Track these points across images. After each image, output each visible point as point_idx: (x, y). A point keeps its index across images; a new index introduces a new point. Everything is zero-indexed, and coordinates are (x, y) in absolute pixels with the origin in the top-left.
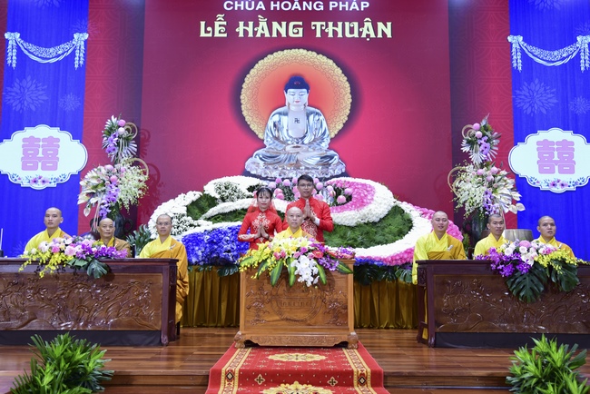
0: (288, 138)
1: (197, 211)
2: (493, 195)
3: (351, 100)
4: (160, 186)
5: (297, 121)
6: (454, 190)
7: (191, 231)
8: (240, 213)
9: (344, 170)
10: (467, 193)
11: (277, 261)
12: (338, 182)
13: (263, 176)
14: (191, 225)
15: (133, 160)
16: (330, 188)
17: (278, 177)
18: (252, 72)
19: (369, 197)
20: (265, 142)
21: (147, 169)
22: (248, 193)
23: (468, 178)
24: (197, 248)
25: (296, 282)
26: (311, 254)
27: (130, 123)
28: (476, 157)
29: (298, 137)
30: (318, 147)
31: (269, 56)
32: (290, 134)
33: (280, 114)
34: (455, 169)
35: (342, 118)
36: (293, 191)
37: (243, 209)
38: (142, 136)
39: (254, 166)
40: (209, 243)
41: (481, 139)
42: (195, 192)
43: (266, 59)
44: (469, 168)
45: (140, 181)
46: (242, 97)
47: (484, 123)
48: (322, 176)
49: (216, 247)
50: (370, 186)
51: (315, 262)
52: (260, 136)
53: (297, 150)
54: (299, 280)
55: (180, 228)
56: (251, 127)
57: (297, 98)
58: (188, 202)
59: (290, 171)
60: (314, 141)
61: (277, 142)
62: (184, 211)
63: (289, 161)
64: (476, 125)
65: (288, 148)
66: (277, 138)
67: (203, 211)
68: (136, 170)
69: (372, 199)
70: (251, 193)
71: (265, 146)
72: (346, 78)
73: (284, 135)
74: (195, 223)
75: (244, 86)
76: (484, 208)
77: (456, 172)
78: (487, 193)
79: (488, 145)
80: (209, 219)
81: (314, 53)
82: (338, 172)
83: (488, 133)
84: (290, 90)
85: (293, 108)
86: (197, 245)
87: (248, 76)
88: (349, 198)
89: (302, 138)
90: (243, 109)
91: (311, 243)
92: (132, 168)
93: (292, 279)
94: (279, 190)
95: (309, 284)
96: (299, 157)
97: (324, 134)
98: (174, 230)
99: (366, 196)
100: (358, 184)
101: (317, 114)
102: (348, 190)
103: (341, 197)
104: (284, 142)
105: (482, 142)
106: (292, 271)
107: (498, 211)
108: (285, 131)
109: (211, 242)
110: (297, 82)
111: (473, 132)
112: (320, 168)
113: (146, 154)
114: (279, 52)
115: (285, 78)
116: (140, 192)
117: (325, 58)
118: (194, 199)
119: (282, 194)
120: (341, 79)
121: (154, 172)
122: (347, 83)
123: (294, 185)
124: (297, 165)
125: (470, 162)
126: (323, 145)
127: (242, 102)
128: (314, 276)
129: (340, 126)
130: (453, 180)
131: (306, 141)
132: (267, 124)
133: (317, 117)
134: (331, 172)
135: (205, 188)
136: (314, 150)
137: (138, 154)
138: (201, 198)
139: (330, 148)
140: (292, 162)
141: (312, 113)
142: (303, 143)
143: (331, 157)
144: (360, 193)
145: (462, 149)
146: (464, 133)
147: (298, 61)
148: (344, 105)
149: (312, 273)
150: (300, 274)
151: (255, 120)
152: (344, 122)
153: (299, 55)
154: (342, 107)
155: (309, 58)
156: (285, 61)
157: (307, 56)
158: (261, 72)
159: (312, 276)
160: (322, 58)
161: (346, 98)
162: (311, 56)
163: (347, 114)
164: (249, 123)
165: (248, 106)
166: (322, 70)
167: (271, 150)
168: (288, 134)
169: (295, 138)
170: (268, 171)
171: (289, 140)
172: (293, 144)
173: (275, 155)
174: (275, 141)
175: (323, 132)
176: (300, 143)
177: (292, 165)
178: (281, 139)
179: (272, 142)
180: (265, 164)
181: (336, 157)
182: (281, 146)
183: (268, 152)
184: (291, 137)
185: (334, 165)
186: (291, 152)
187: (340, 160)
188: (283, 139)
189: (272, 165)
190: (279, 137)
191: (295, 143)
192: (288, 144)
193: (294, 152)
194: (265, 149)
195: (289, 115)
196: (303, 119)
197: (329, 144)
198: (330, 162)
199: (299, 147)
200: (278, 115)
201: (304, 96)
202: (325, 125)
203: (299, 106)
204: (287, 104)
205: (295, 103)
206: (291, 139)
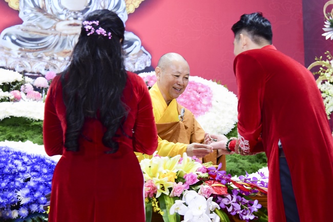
0: (60, 10)
9: (149, 64)
19: (205, 101)
20: (21, 15)
22: (2, 94)
29: (76, 9)
34: (315, 64)
39: (1, 53)
50: (203, 86)
52: (13, 4)
53: (75, 30)
61: (41, 15)
63: (62, 46)
65: (61, 26)
66: (42, 10)
69: (210, 105)
73: (53, 5)
77: (316, 68)
82: (140, 65)
89: (83, 12)
97: (118, 6)
99: (199, 100)
104: (53, 17)
134: (129, 66)
140: (66, 49)
143: (130, 43)
144: (189, 96)
145: (323, 35)
146: (326, 13)
167: (31, 28)
168: (60, 4)
169: (71, 11)
170: (26, 62)
171: (62, 14)
172: (68, 20)
173: (37, 36)
174: (39, 14)
175: (116, 4)
176: (79, 19)
177: (66, 53)
178: (49, 12)
179: (32, 15)
180: (21, 50)
181: (138, 43)
182: (47, 23)
183: (27, 31)
184: (65, 9)
185: (133, 55)
186: (65, 32)
187: (143, 48)
188: (52, 11)
189: (34, 52)
190: (44, 7)
191: (72, 18)
192: (61, 20)
193: (70, 32)
194: (21, 26)
197: (126, 23)
198: (128, 50)
199: (78, 25)
206: (65, 12)
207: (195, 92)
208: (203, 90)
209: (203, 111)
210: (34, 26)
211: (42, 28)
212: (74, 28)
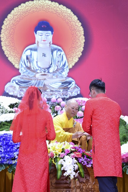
0: (38, 68)
3: (84, 41)
5: (44, 55)
8: (4, 125)
9: (79, 93)
13: (19, 96)
18: (9, 16)
20: (20, 71)
22: (10, 109)
25: (62, 176)
26: (73, 154)
29: (45, 67)
30: (60, 75)
31: (22, 5)
32: (39, 65)
33: (31, 49)
35: (78, 53)
37: (6, 122)
39: (11, 89)
43: (20, 7)
46: (1, 36)
48: (63, 97)
51: (76, 161)
52: (16, 66)
53: (44, 77)
54: (64, 174)
56: (9, 59)
57: (44, 37)
60: (57, 70)
61: (29, 71)
65: (38, 76)
66: (29, 68)
70: (12, 109)
71: (20, 74)
72: (80, 24)
73: (34, 66)
75: (3, 27)
81: (57, 4)
82: (74, 94)
84: (38, 32)
85: (41, 45)
87: (6, 19)
89: (48, 68)
90: (2, 45)
91: (72, 146)
93: (59, 173)
95: (72, 177)
96: (46, 82)
97: (64, 65)
101: (59, 50)
103: (80, 112)
104: (35, 71)
106: (59, 167)
108: (35, 63)
110: (44, 25)
112: (62, 90)
115: (35, 22)
117: (65, 7)
120: (77, 24)
122: (81, 27)
124: (44, 89)
126: (64, 73)
127: (2, 39)
128: (76, 171)
129: (77, 60)
131: (51, 70)
132: (21, 57)
133: (59, 53)
134: (69, 94)
136: (57, 77)
139: (69, 76)
140: (40, 86)
141: (55, 49)
142: (49, 72)
143: (70, 83)
147: (44, 9)
148: (79, 44)
149: (74, 168)
150: (65, 170)
151: (12, 53)
152: (79, 56)
153: (45, 5)
154: (78, 45)
155: (53, 7)
156: (34, 9)
157: (51, 6)
158: (16, 17)
159: (74, 171)
160: (63, 8)
161: (80, 38)
162: (55, 5)
163: (82, 51)
164: (7, 56)
165: (6, 43)
166: (63, 17)
167: (24, 77)
168: (37, 65)
169: (42, 68)
170: (22, 93)
171: (38, 70)
172: (41, 72)
173: (27, 81)
174: (28, 70)
175: (63, 64)
176: (46, 72)
177: (40, 88)
178: (32, 69)
179: (25, 71)
180: (20, 87)
181: (74, 83)
182: (32, 74)
183: (22, 78)
184: (40, 67)
185: (71, 88)
186: (40, 78)
187: (76, 85)
188: (34, 68)
189: (25, 88)
190: (30, 67)
191: (43, 72)
193: (42, 78)
194: (20, 76)
195: (38, 50)
196: (48, 54)
197: (68, 73)
198: (69, 86)
199: (46, 75)
200: (29, 51)
201: (49, 37)
202: (65, 59)
203: (45, 44)
204: (36, 42)
205: (42, 41)
206: (40, 69)
210: (26, 76)
211: (29, 77)
212: (44, 76)
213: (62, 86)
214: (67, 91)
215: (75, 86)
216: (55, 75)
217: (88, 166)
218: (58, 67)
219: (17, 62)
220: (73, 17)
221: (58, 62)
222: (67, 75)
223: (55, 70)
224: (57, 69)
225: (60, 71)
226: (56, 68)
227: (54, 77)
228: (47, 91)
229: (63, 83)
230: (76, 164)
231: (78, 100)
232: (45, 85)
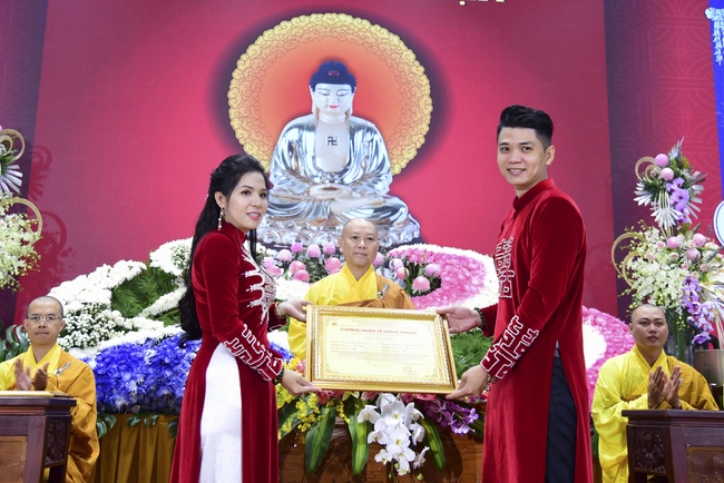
0: (315, 173)
1: (132, 300)
2: (701, 284)
3: (430, 108)
4: (65, 254)
5: (332, 141)
6: (624, 275)
7: (118, 339)
9: (417, 235)
10: (651, 280)
11: (321, 406)
12: (412, 252)
14: (118, 328)
15: (12, 202)
16: (398, 262)
17: (293, 243)
18: (252, 50)
19: (475, 281)
20: (272, 179)
21: (39, 219)
23: (651, 253)
24: (127, 376)
25: (370, 460)
27: (12, 131)
28: (664, 215)
29: (333, 170)
30: (370, 191)
31: (284, 24)
32: (319, 164)
33: (300, 127)
34: (624, 236)
35: (415, 139)
36: (327, 267)
38: (35, 160)
40: (153, 365)
41: (670, 182)
42: (131, 263)
43: (277, 28)
44: (652, 235)
45: (24, 243)
46: (230, 94)
47: (674, 154)
49: (168, 373)
50: (474, 262)
51: (416, 412)
53: (331, 194)
54: (378, 458)
55: (94, 334)
56: (247, 148)
57: (332, 99)
58: (116, 280)
59: (317, 233)
60: (363, 179)
61: (293, 179)
62: (106, 298)
63: (316, 213)
64: (661, 157)
65: (315, 191)
66: (294, 172)
67: (145, 300)
68: (17, 220)
69: (481, 285)
72: (422, 69)
73: (307, 166)
74: (128, 323)
75: (236, 74)
76: (685, 310)
77: (627, 241)
78: (688, 281)
79: (685, 192)
80: (157, 317)
81: (366, 23)
82: (406, 237)
83: (684, 172)
84: (321, 86)
85: (324, 118)
86: (129, 369)
87: (244, 57)
88: (436, 282)
89: (341, 173)
90: (232, 116)
92: (9, 217)
93: (360, 454)
94: (299, 264)
95: (403, 469)
96: (334, 207)
97: (381, 166)
98: (81, 337)
99: (468, 278)
100: (450, 257)
101: (369, 130)
102: (433, 268)
103: (421, 279)
104: (308, 180)
105: (674, 187)
106: (362, 432)
107: (712, 315)
108: (309, 159)
109: (158, 364)
110: (334, 71)
111: (655, 170)
113: (40, 193)
114: (302, 17)
115: (313, 64)
116: (22, 263)
117: (385, 31)
118: (130, 275)
119: (304, 272)
120: (414, 70)
121: (54, 228)
122: (424, 78)
123: (328, 256)
124: (330, 223)
125: (652, 223)
126: (379, 186)
127: (231, 102)
128: (416, 448)
129: (412, 154)
130: (621, 255)
131: (348, 178)
132: (275, 144)
133: (369, 136)
134: (393, 236)
135: (153, 255)
136: (363, 195)
137: (25, 191)
138: (142, 275)
139: (391, 193)
140: (321, 217)
141: (360, 128)
142: (342, 183)
143: (394, 210)
144: (456, 274)
145: (636, 199)
146: (639, 172)
147: (335, 34)
148: (419, 115)
149: (410, 438)
150: (381, 442)
151: (253, 136)
152: (419, 146)
153: (339, 24)
154: (415, 119)
155: (356, 30)
156: (312, 34)
157: (352, 27)
158: (268, 51)
159: (411, 446)
160: (380, 33)
161: (422, 103)
162: (361, 26)
163: (425, 133)
164: (242, 142)
165: (242, 110)
166: (379, 53)
167: (282, 193)
168: (314, 165)
169: (327, 173)
170: (275, 233)
171: (317, 176)
172: (323, 183)
173: (288, 203)
174: (291, 176)
175: (379, 164)
176: (336, 182)
177: (320, 221)
178: (302, 174)
179: (284, 178)
180: (270, 218)
181: (404, 210)
182: (300, 187)
183: (277, 196)
184: (321, 170)
185: (398, 224)
186: (320, 197)
187: (410, 216)
188: (305, 173)
189: (284, 220)
190: (297, 169)
191: (327, 182)
192: (315, 184)
193: (325, 197)
194: (270, 191)
195: (318, 130)
196: (343, 138)
197: (391, 186)
198: (392, 218)
199: (335, 189)
200: (297, 130)
201: (346, 98)
202: (383, 150)
203: (336, 114)
204: (314, 110)
205: (329, 109)
206: (320, 174)
207: (465, 270)
208: (474, 266)
209: (472, 293)
210: (285, 191)
211: (294, 193)
212: (330, 192)
213: (376, 217)
214: (387, 229)
215: (408, 219)
216: (359, 190)
217: (456, 431)
218: (364, 170)
219: (266, 158)
220: (405, 53)
221: (367, 157)
222: (388, 190)
223: (359, 177)
224: (364, 174)
225: (370, 180)
226: (361, 172)
227: (354, 194)
228: (337, 228)
229: (376, 210)
230: (419, 421)
231: (416, 249)
232: (331, 214)
